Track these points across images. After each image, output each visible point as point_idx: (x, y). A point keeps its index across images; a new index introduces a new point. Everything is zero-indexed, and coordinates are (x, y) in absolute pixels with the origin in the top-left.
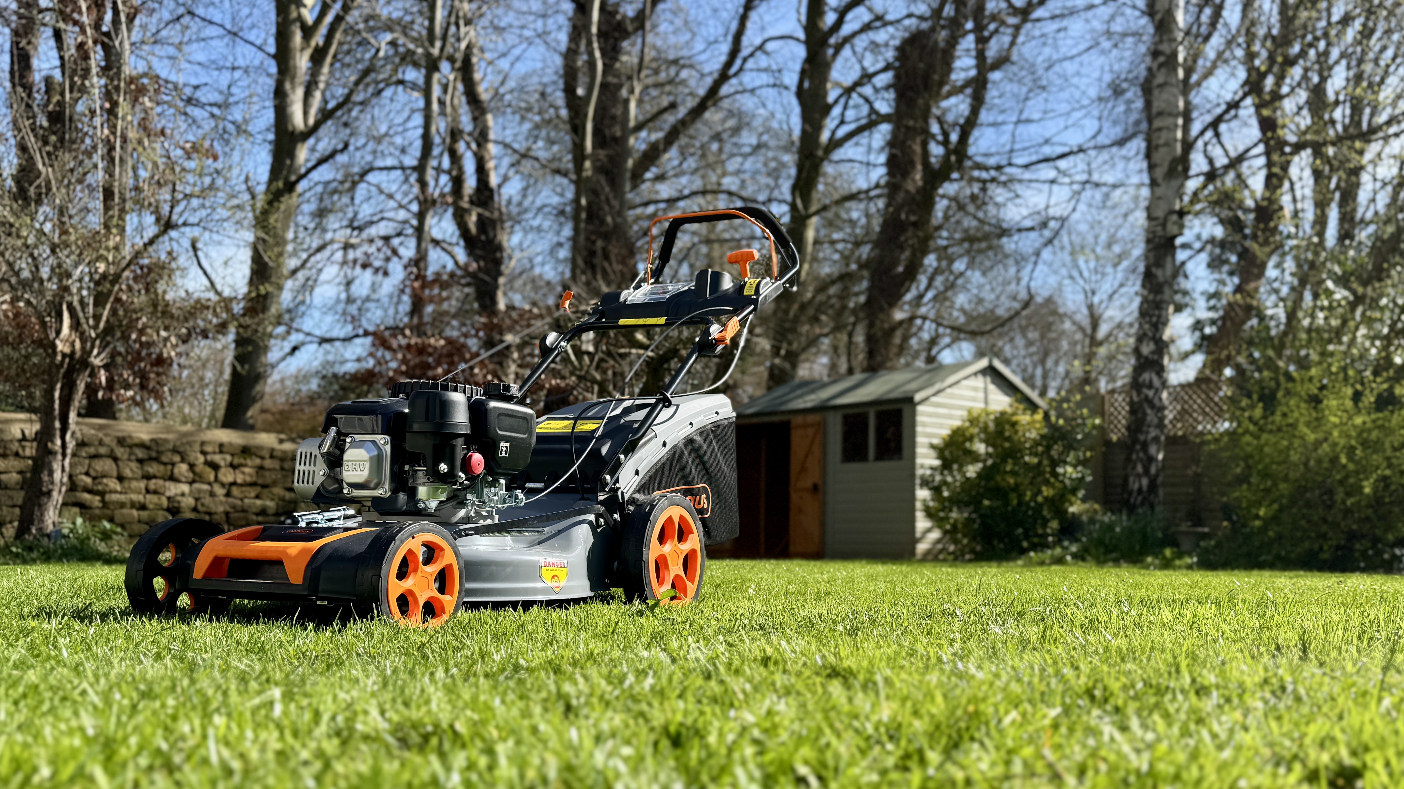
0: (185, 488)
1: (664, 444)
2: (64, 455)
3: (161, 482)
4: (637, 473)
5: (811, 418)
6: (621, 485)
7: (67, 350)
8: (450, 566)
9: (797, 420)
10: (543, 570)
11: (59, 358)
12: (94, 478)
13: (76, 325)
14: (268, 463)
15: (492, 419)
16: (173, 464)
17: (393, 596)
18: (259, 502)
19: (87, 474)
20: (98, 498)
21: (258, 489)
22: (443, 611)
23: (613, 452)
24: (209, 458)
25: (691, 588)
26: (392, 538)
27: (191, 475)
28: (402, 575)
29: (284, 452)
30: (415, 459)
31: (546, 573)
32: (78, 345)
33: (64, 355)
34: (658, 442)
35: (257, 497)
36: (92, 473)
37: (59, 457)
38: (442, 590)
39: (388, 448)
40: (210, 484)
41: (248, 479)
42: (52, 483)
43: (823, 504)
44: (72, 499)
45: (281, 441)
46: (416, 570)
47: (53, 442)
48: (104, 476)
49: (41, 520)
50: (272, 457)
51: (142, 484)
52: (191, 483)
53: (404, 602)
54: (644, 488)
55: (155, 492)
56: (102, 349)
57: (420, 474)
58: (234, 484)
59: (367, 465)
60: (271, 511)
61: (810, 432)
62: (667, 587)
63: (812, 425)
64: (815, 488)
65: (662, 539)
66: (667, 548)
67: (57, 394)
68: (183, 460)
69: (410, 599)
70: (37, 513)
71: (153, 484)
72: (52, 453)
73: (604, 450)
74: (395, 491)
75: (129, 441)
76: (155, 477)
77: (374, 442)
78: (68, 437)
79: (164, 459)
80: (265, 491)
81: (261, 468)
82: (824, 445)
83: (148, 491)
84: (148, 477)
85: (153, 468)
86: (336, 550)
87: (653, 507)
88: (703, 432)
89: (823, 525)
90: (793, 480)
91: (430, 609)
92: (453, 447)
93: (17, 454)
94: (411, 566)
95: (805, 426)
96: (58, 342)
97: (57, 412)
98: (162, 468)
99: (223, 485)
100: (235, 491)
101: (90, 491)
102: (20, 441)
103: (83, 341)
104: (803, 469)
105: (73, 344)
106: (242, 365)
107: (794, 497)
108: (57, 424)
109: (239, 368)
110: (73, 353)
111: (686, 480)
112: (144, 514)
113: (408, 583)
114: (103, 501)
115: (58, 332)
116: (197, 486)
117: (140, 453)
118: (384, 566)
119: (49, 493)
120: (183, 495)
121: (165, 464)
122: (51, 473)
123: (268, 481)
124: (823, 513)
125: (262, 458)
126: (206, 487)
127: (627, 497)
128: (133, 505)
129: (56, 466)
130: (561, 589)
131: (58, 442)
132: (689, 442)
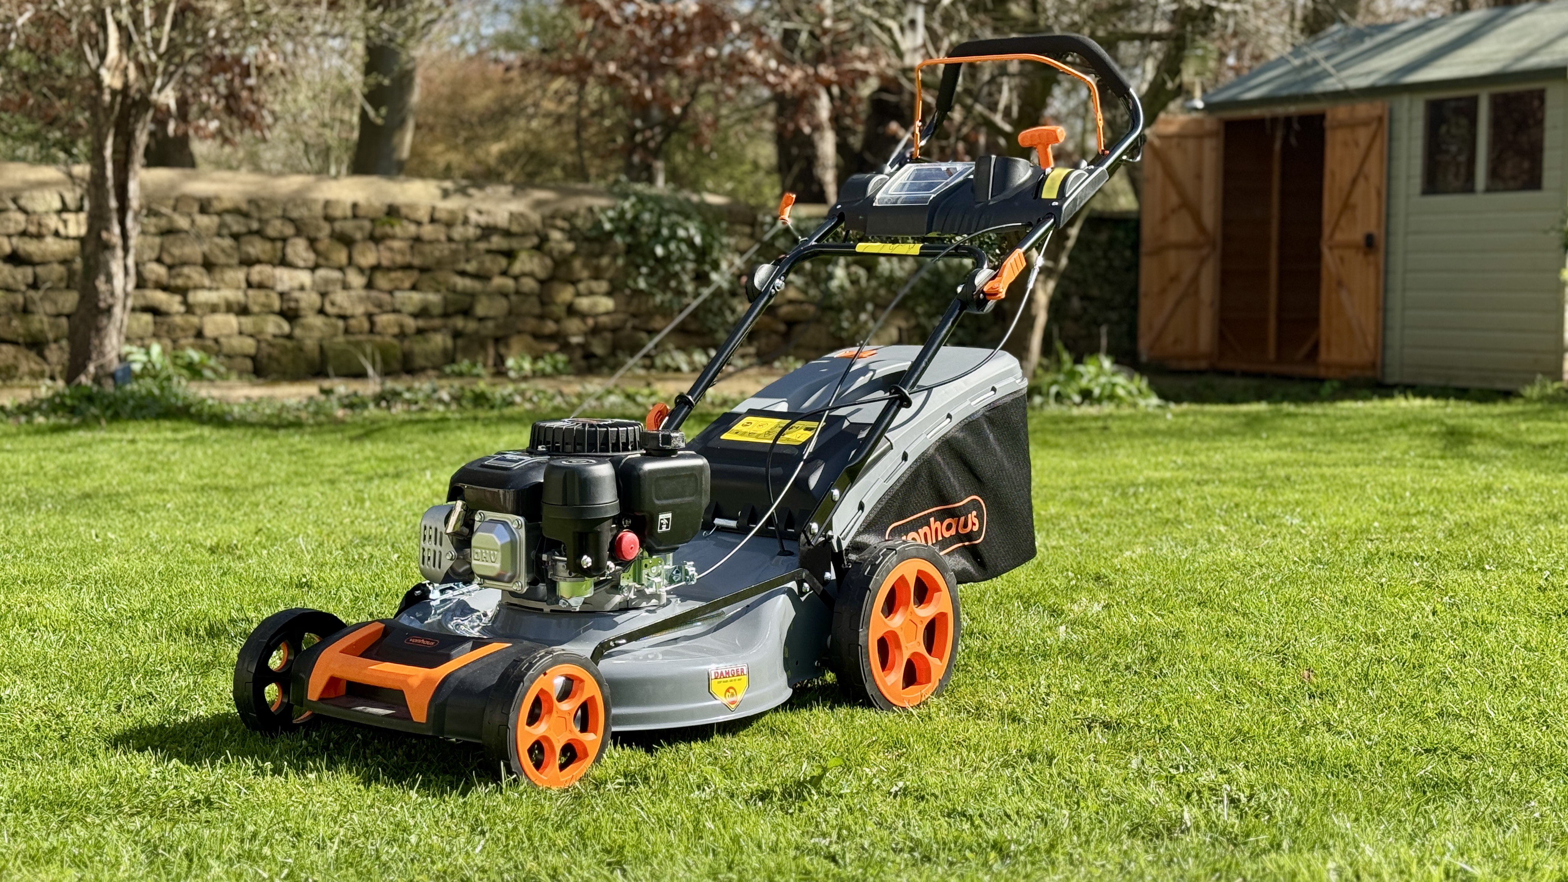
0: (305, 277)
1: (905, 457)
2: (126, 249)
3: (267, 269)
4: (861, 507)
5: (1363, 109)
6: (835, 533)
7: (118, 84)
8: (592, 699)
9: (1341, 112)
10: (714, 683)
11: (107, 97)
12: (170, 267)
13: (127, 43)
14: (428, 231)
15: (647, 488)
16: (284, 240)
17: (523, 747)
18: (416, 296)
19: (159, 260)
20: (177, 298)
21: (415, 275)
22: (586, 755)
23: (825, 485)
24: (338, 226)
25: (937, 666)
26: (520, 679)
27: (311, 257)
28: (533, 718)
29: (452, 212)
30: (554, 546)
31: (718, 687)
32: (132, 73)
33: (114, 93)
34: (894, 456)
35: (414, 288)
36: (167, 259)
37: (119, 253)
38: (584, 729)
39: (522, 532)
40: (341, 269)
41: (399, 259)
42: (112, 294)
43: (1385, 274)
44: (141, 302)
45: (446, 194)
46: (550, 711)
47: (108, 229)
48: (184, 264)
49: (102, 354)
50: (433, 220)
51: (240, 275)
52: (313, 269)
53: (538, 750)
54: (873, 525)
55: (261, 286)
56: (169, 76)
57: (561, 566)
58: (376, 268)
59: (499, 555)
60: (437, 311)
61: (1363, 135)
62: (895, 677)
63: (1366, 123)
64: (1370, 242)
65: (890, 607)
66: (897, 621)
67: (108, 152)
68: (299, 233)
69: (545, 745)
70: (96, 342)
71: (257, 273)
72: (107, 247)
73: (813, 481)
74: (533, 583)
75: (217, 206)
76: (258, 262)
77: (504, 523)
78: (130, 222)
79: (271, 232)
80: (426, 277)
81: (417, 240)
82: (1389, 158)
83: (250, 285)
84: (248, 262)
85: (256, 248)
86: (462, 682)
87: (875, 567)
88: (970, 425)
89: (1383, 310)
90: (1327, 230)
91: (571, 753)
92: (598, 535)
93: (57, 234)
94: (544, 706)
95: (1353, 125)
96: (103, 72)
97: (110, 183)
98: (268, 246)
99: (361, 270)
100: (382, 281)
101: (165, 288)
102: (59, 212)
103: (140, 67)
104: (1347, 206)
105: (125, 73)
106: (377, 108)
107: (1329, 258)
108: (113, 203)
109: (371, 113)
110: (126, 86)
111: (942, 498)
112: (247, 322)
113: (540, 729)
114: (185, 302)
115: (103, 56)
116: (321, 273)
117: (236, 225)
118: (512, 715)
119: (109, 310)
120: (302, 288)
121: (273, 240)
122: (109, 279)
123: (430, 261)
124: (1384, 290)
125: (419, 223)
126: (336, 275)
127: (845, 544)
128: (230, 308)
129: (116, 267)
130: (739, 706)
131: (116, 229)
132: (947, 445)
